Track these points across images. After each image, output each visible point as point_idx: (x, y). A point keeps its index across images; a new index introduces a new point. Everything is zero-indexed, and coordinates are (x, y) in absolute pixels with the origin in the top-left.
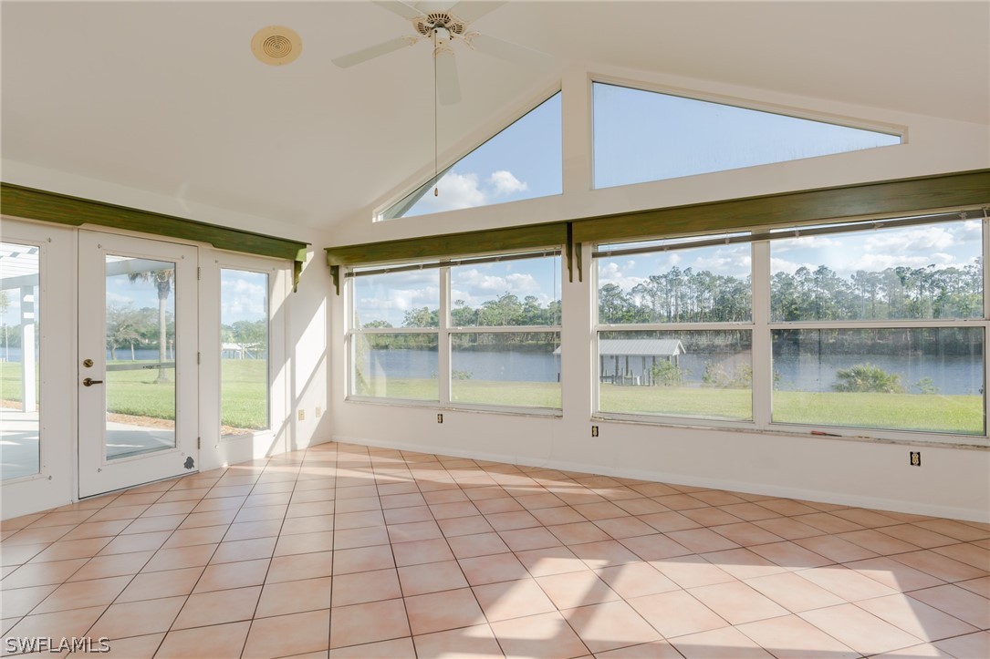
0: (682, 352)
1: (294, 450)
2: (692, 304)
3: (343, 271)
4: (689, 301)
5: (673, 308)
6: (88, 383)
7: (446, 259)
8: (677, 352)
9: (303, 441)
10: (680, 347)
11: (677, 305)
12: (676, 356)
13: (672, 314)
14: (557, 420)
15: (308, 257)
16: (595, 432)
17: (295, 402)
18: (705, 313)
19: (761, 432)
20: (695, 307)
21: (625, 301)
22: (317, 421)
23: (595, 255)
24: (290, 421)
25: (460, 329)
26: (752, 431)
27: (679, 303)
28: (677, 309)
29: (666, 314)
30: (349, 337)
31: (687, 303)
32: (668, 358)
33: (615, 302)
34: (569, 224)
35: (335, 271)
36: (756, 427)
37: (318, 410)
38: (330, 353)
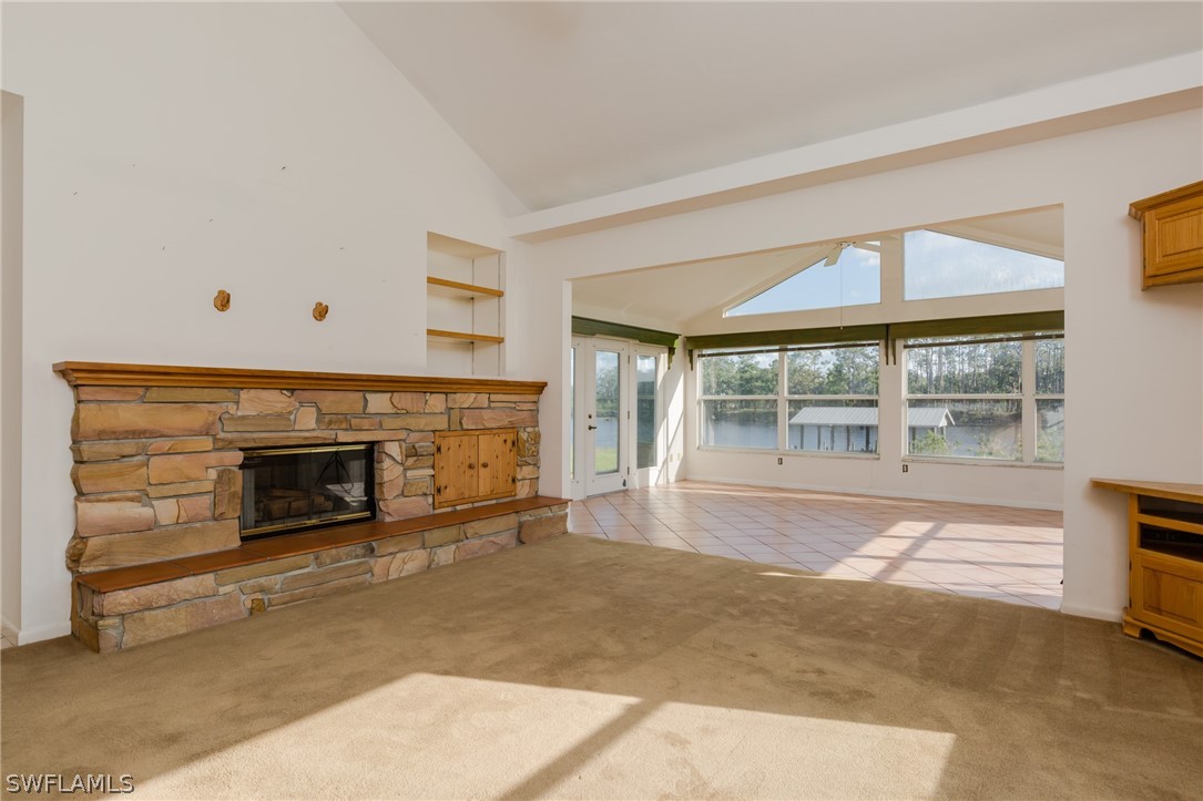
0: (950, 424)
1: (668, 482)
2: (962, 362)
3: (696, 353)
4: (957, 359)
5: (935, 368)
6: (590, 428)
7: (784, 346)
8: (943, 423)
9: (672, 478)
10: (947, 416)
11: (941, 364)
12: (942, 428)
13: (934, 375)
14: (876, 461)
15: (678, 344)
16: (905, 469)
17: (668, 449)
18: (980, 375)
19: (1028, 467)
20: (966, 366)
21: (870, 358)
22: (678, 463)
23: (906, 347)
24: (665, 462)
25: (796, 397)
26: (1022, 467)
27: (944, 360)
28: (940, 369)
29: (925, 375)
30: (699, 403)
31: (954, 361)
32: (932, 429)
33: (857, 360)
34: (888, 326)
35: (691, 353)
36: (1024, 464)
37: (679, 455)
38: (685, 414)
